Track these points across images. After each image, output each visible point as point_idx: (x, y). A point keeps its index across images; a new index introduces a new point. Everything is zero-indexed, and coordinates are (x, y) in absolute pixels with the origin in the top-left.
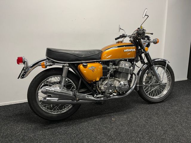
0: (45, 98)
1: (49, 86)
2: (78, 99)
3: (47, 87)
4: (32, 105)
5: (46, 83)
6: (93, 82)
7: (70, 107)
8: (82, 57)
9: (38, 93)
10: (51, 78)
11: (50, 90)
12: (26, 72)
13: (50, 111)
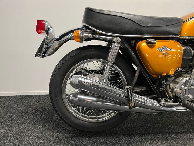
0: (75, 95)
1: (84, 75)
2: (133, 105)
3: (80, 75)
4: (54, 103)
5: (79, 70)
6: (161, 76)
7: (113, 114)
8: (148, 26)
9: (65, 85)
10: (88, 62)
11: (85, 82)
12: (50, 47)
13: (82, 116)
